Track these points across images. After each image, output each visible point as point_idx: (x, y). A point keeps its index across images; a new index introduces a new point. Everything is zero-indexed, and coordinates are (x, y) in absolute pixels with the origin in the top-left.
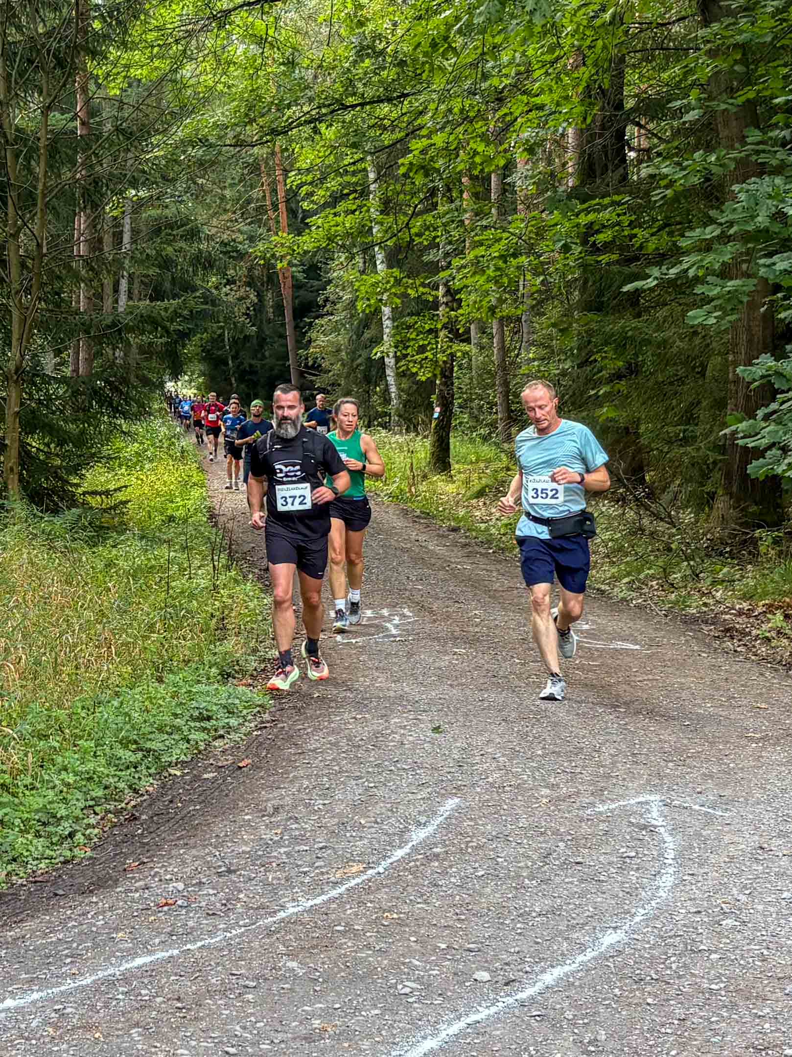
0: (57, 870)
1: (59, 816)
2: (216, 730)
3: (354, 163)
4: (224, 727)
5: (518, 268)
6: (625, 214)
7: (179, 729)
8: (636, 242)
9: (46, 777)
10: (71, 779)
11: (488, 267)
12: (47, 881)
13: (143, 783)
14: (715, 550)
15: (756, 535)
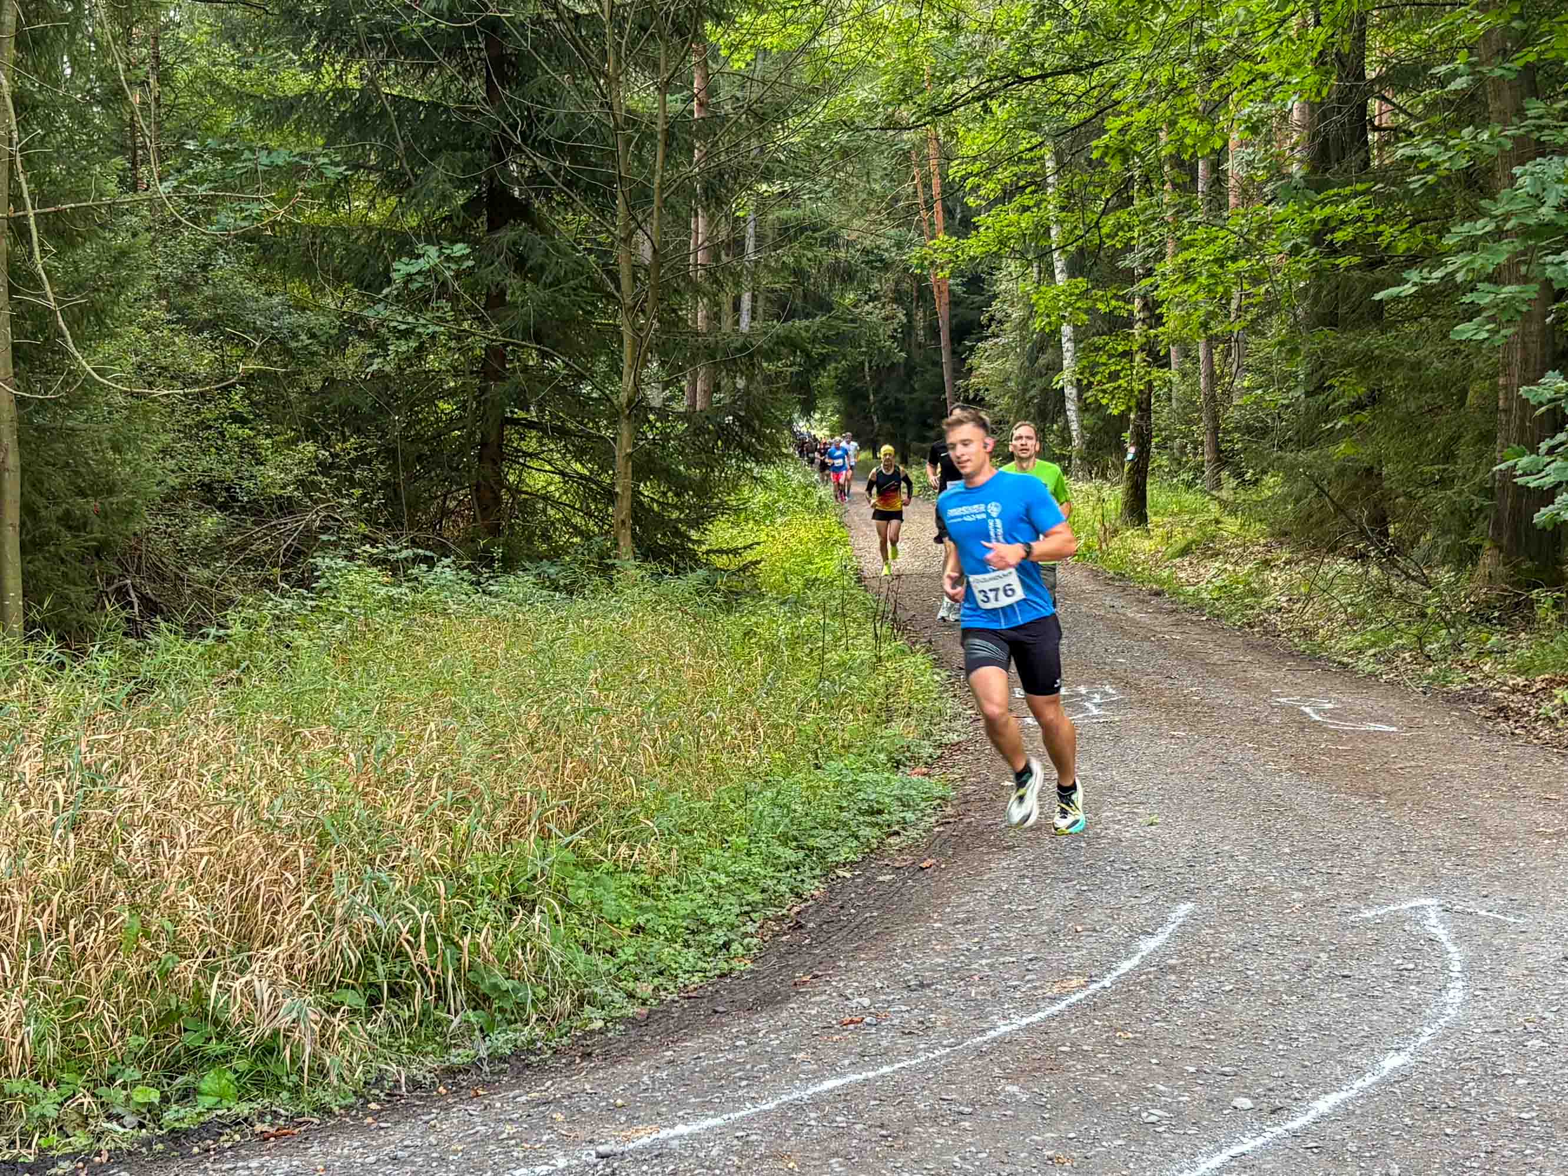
0: (713, 984)
1: (711, 922)
2: (889, 826)
3: (1031, 150)
4: (898, 822)
5: (1238, 274)
6: (1369, 207)
7: (845, 824)
8: (1384, 241)
9: (695, 878)
10: (723, 880)
11: (1200, 273)
12: (702, 997)
13: (806, 886)
14: (1481, 616)
15: (1534, 596)
